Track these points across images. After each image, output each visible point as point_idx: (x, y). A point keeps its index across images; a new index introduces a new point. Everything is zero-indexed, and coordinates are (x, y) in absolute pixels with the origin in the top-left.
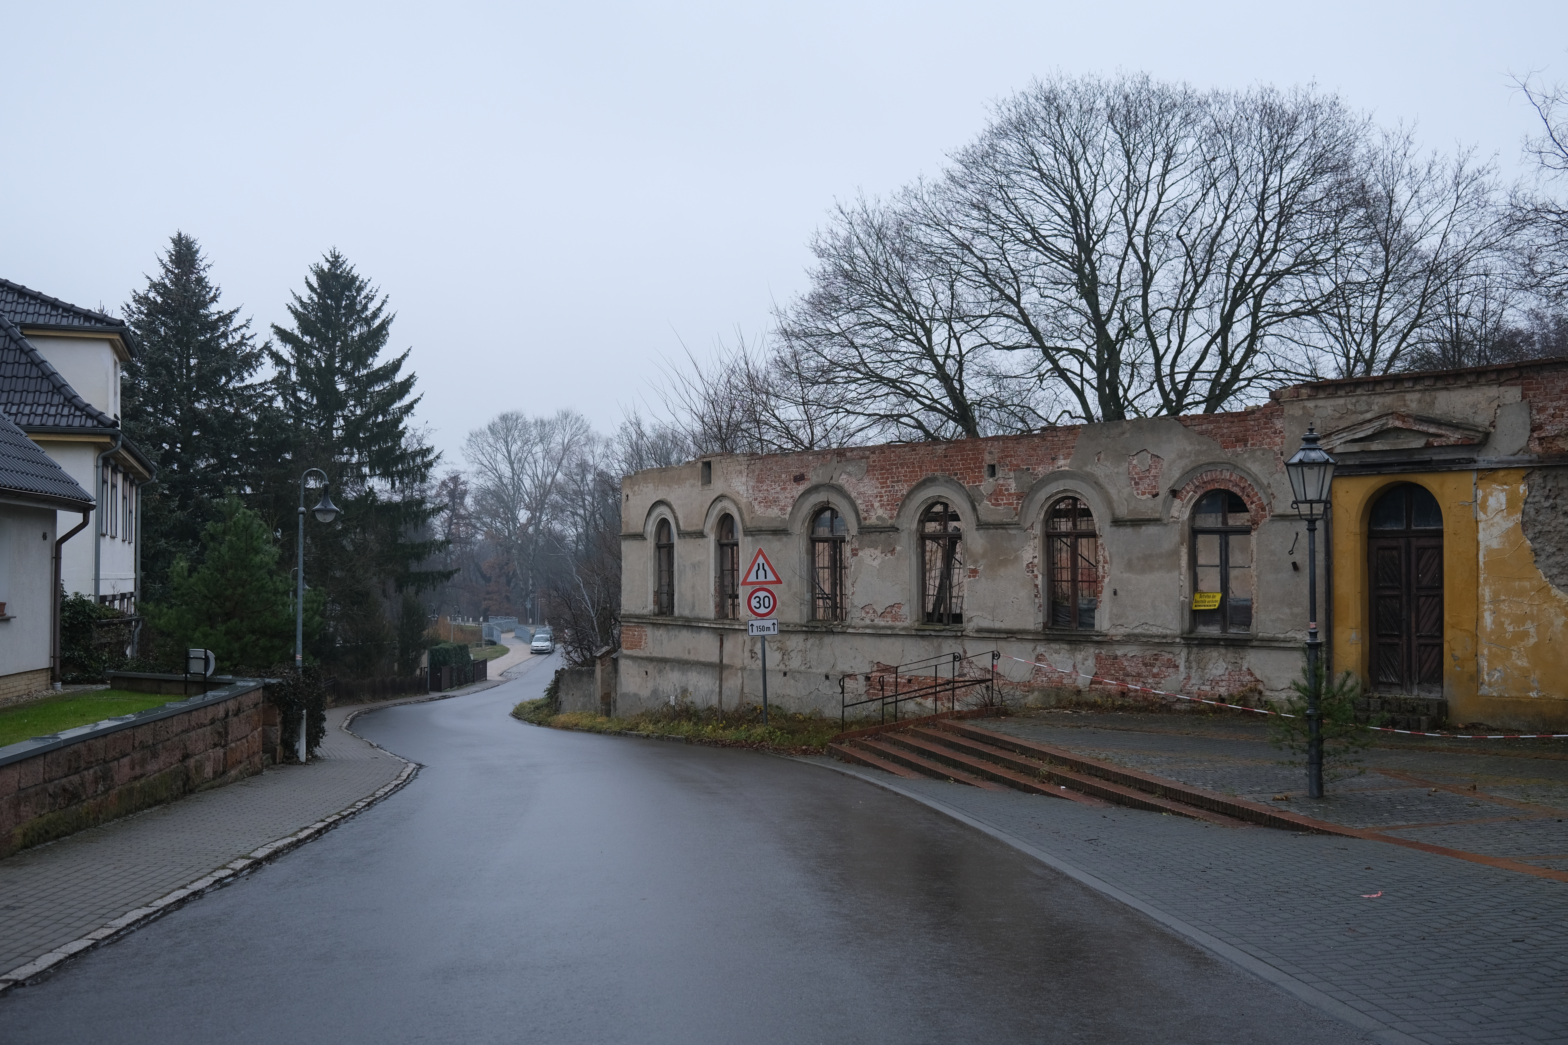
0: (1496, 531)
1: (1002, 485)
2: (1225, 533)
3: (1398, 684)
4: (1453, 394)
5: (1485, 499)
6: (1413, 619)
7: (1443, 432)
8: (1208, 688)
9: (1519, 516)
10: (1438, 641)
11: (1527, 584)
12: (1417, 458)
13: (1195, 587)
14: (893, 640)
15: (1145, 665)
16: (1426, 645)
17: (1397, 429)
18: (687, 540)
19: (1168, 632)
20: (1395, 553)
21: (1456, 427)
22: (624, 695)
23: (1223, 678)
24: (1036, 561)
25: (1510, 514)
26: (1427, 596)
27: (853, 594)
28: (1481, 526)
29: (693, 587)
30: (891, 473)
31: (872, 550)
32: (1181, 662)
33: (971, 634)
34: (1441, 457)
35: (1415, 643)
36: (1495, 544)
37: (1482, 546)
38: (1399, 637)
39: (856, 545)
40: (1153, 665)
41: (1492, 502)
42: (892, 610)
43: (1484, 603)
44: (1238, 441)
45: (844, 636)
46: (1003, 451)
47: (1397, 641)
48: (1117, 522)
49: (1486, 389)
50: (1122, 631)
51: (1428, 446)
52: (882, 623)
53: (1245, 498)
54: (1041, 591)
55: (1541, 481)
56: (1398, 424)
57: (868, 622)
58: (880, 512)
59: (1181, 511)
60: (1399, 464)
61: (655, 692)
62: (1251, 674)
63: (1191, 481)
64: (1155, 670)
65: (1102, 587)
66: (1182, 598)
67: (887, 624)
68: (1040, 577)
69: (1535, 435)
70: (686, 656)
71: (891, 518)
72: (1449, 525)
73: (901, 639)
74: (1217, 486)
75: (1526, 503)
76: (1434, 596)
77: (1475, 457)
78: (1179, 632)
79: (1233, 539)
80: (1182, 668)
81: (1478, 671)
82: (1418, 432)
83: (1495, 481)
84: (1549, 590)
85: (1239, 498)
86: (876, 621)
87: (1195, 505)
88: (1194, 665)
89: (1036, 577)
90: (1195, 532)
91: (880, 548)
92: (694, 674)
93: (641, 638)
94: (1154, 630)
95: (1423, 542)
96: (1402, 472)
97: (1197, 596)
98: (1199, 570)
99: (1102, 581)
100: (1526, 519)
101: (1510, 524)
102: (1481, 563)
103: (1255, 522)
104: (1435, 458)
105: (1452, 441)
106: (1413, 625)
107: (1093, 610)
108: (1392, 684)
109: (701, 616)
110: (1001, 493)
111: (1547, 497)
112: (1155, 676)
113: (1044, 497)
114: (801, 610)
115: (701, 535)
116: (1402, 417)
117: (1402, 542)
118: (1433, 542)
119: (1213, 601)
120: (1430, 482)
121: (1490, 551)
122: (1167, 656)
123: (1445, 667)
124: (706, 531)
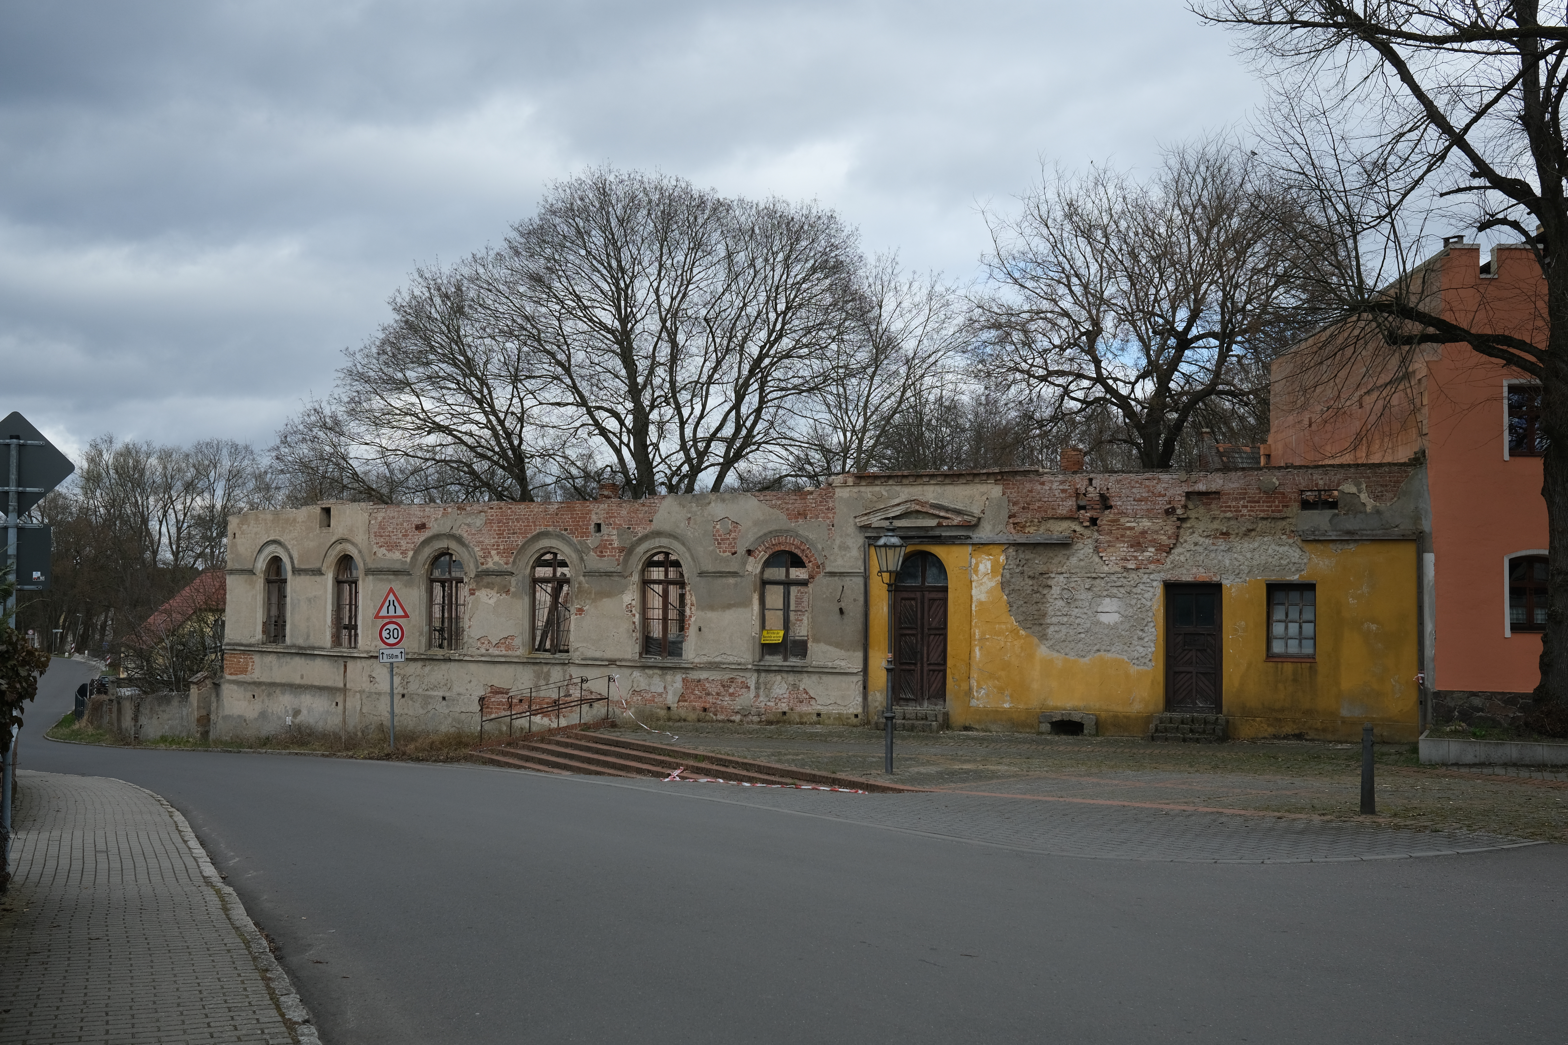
0: (984, 588)
1: (606, 540)
2: (788, 584)
3: (913, 700)
4: (956, 488)
5: (977, 565)
6: (925, 652)
7: (950, 516)
8: (772, 704)
9: (999, 578)
10: (942, 668)
11: (1004, 627)
12: (931, 533)
13: (763, 626)
14: (506, 666)
15: (723, 686)
16: (934, 671)
17: (918, 512)
18: (302, 577)
19: (742, 660)
20: (913, 603)
21: (958, 512)
22: (226, 718)
23: (785, 696)
24: (634, 603)
25: (993, 577)
26: (936, 635)
27: (469, 627)
28: (974, 584)
29: (308, 619)
30: (507, 526)
31: (488, 590)
32: (752, 684)
33: (577, 662)
34: (948, 534)
35: (926, 668)
36: (983, 597)
37: (974, 599)
38: (915, 664)
39: (473, 586)
40: (729, 687)
41: (981, 567)
42: (505, 642)
43: (975, 640)
44: (799, 514)
45: (460, 664)
46: (608, 513)
47: (913, 667)
48: (701, 574)
49: (979, 486)
50: (705, 659)
51: (939, 525)
52: (497, 653)
53: (804, 559)
54: (638, 627)
55: (1014, 553)
56: (918, 508)
57: (483, 651)
58: (496, 558)
59: (754, 566)
60: (919, 537)
61: (263, 715)
62: (807, 693)
63: (763, 542)
64: (731, 690)
65: (689, 624)
66: (753, 634)
67: (501, 653)
68: (637, 616)
69: (1011, 521)
70: (298, 681)
71: (506, 564)
72: (953, 584)
73: (513, 666)
74: (782, 548)
75: (1004, 569)
76: (940, 635)
77: (970, 534)
78: (751, 661)
79: (794, 590)
80: (752, 687)
81: (970, 689)
82: (933, 515)
83: (984, 553)
84: (1018, 632)
85: (800, 558)
86: (491, 651)
87: (765, 562)
88: (762, 687)
89: (634, 615)
90: (764, 583)
91: (496, 589)
92: (308, 697)
93: (247, 664)
94: (731, 659)
95: (934, 595)
96: (921, 543)
97: (765, 633)
98: (766, 612)
99: (689, 619)
100: (1004, 580)
101: (993, 584)
102: (974, 612)
103: (812, 577)
104: (943, 534)
105: (955, 523)
106: (925, 655)
107: (681, 642)
108: (907, 700)
109: (316, 645)
110: (605, 547)
111: (1018, 565)
112: (731, 695)
113: (642, 551)
114: (420, 641)
115: (318, 572)
116: (923, 504)
117: (918, 595)
118: (940, 595)
119: (776, 636)
120: (939, 551)
121: (981, 603)
122: (740, 680)
123: (947, 686)
124: (324, 569)
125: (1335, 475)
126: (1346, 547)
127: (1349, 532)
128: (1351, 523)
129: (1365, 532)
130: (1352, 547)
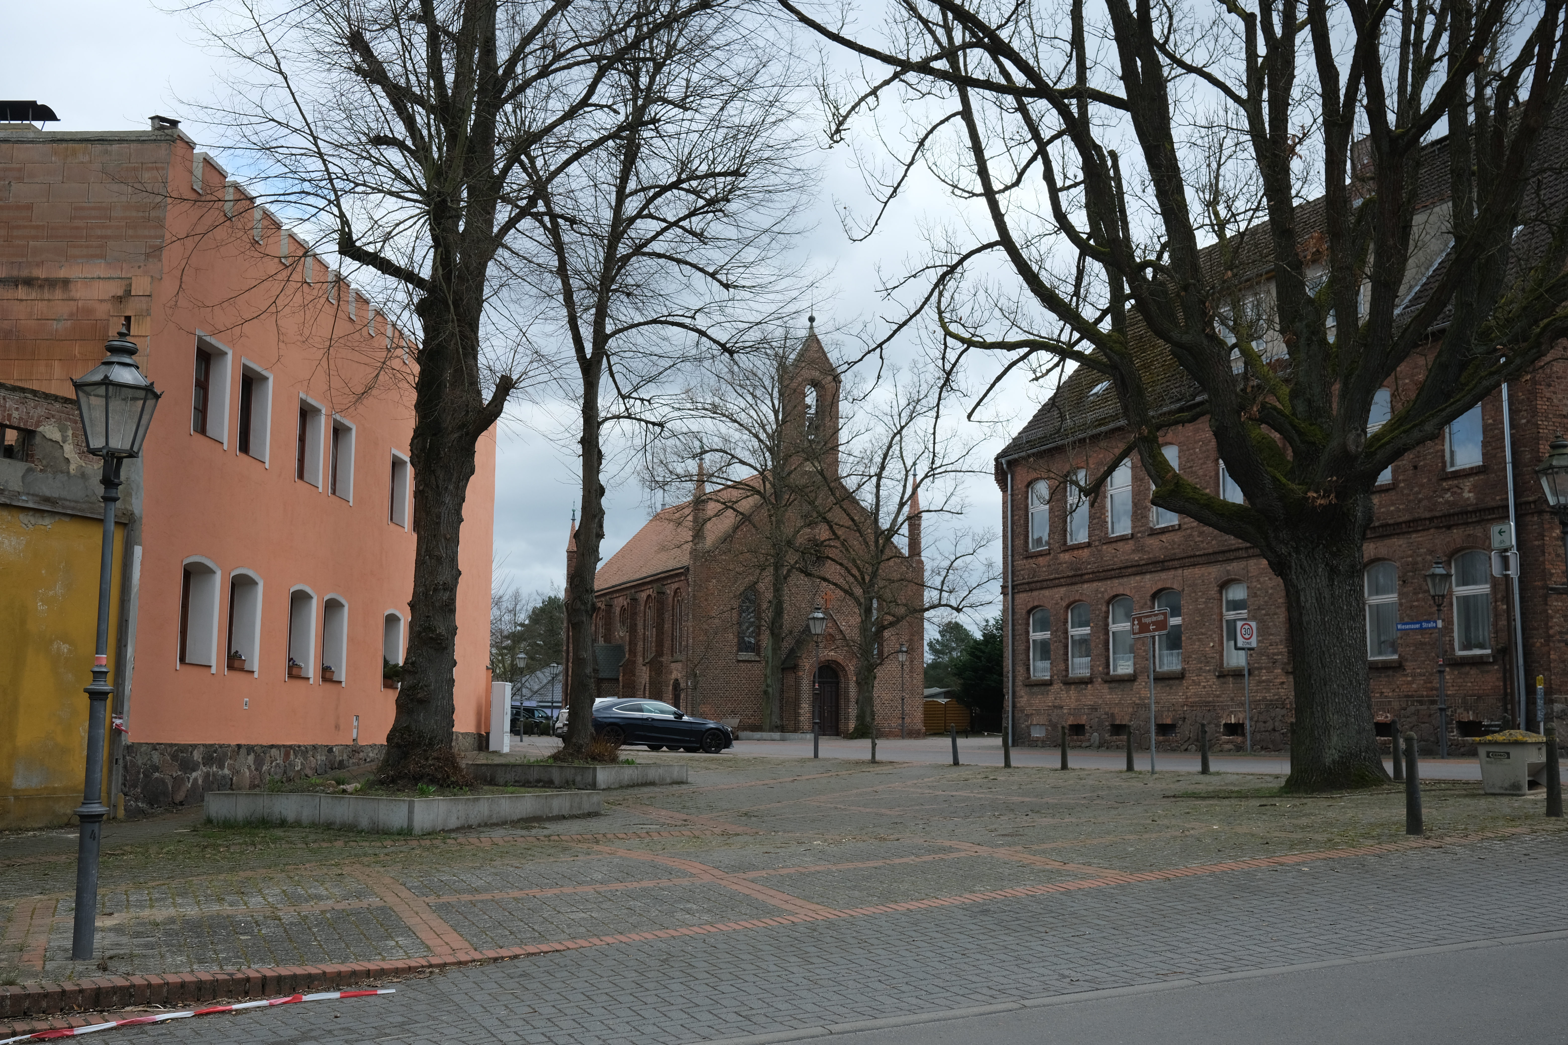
125: (35, 407)
126: (40, 521)
127: (47, 500)
128: (50, 487)
129: (67, 503)
130: (47, 521)
